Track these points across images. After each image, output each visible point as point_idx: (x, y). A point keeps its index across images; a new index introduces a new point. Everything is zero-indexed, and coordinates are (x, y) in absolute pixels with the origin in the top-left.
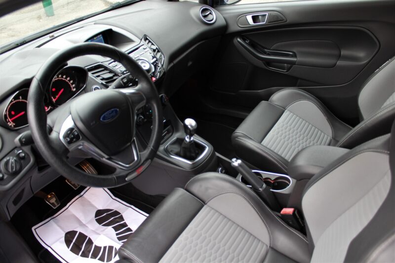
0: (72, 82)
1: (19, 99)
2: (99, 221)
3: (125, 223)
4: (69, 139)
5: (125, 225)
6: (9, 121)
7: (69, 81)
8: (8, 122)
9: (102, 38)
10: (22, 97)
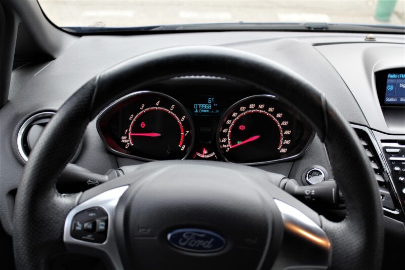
0: (288, 133)
1: (169, 108)
4: (79, 228)
7: (285, 128)
8: (124, 135)
10: (175, 108)
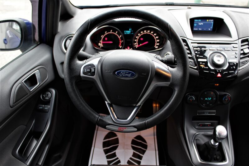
0: (158, 41)
1: (115, 33)
2: (133, 142)
3: (142, 157)
4: (85, 71)
5: (141, 158)
6: (101, 43)
7: (157, 39)
8: (99, 43)
9: (213, 23)
10: (118, 32)
